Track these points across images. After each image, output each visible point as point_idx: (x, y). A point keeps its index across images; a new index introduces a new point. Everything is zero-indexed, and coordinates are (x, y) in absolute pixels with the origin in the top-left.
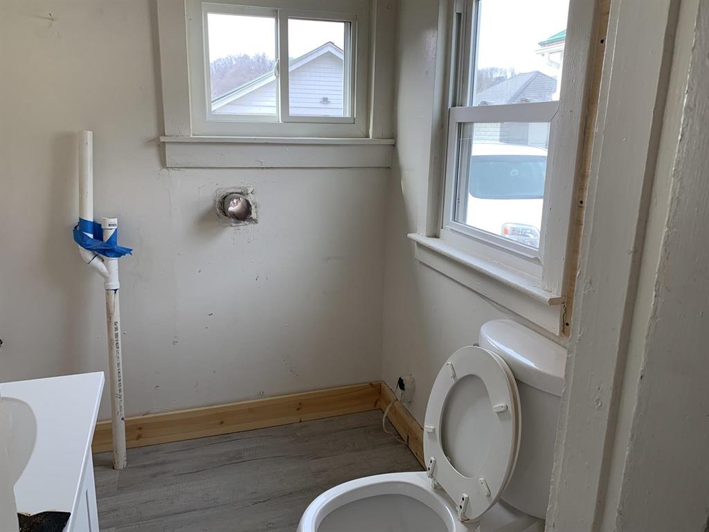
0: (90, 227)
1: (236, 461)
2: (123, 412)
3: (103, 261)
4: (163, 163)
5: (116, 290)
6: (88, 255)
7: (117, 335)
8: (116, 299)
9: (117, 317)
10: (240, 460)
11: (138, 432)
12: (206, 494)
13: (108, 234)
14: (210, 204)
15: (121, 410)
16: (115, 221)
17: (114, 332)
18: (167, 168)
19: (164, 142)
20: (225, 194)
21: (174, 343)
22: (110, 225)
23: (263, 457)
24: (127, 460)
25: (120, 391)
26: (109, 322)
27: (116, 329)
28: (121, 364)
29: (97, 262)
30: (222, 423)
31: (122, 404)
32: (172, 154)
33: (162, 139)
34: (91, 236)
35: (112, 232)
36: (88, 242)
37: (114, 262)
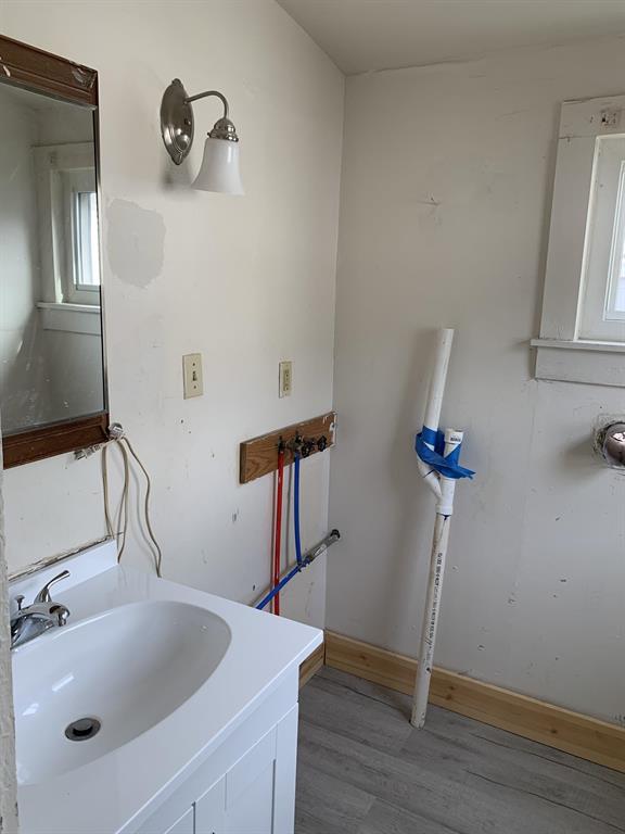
0: (432, 437)
1: (552, 798)
2: (430, 662)
3: (439, 478)
4: (532, 373)
5: (446, 516)
6: (425, 469)
7: (439, 569)
8: (445, 527)
9: (443, 547)
10: (556, 800)
11: (449, 691)
12: (491, 822)
13: (450, 449)
14: (587, 432)
15: (428, 658)
16: (460, 435)
17: (436, 565)
18: (536, 379)
19: (536, 347)
20: (609, 422)
21: (510, 601)
22: (452, 439)
23: (593, 815)
24: (426, 719)
25: (431, 635)
26: (434, 551)
27: (439, 562)
28: (438, 604)
29: (432, 479)
30: (554, 732)
31: (431, 652)
32: (545, 362)
33: (534, 343)
34: (432, 447)
35: (454, 447)
36: (427, 454)
37: (451, 483)
